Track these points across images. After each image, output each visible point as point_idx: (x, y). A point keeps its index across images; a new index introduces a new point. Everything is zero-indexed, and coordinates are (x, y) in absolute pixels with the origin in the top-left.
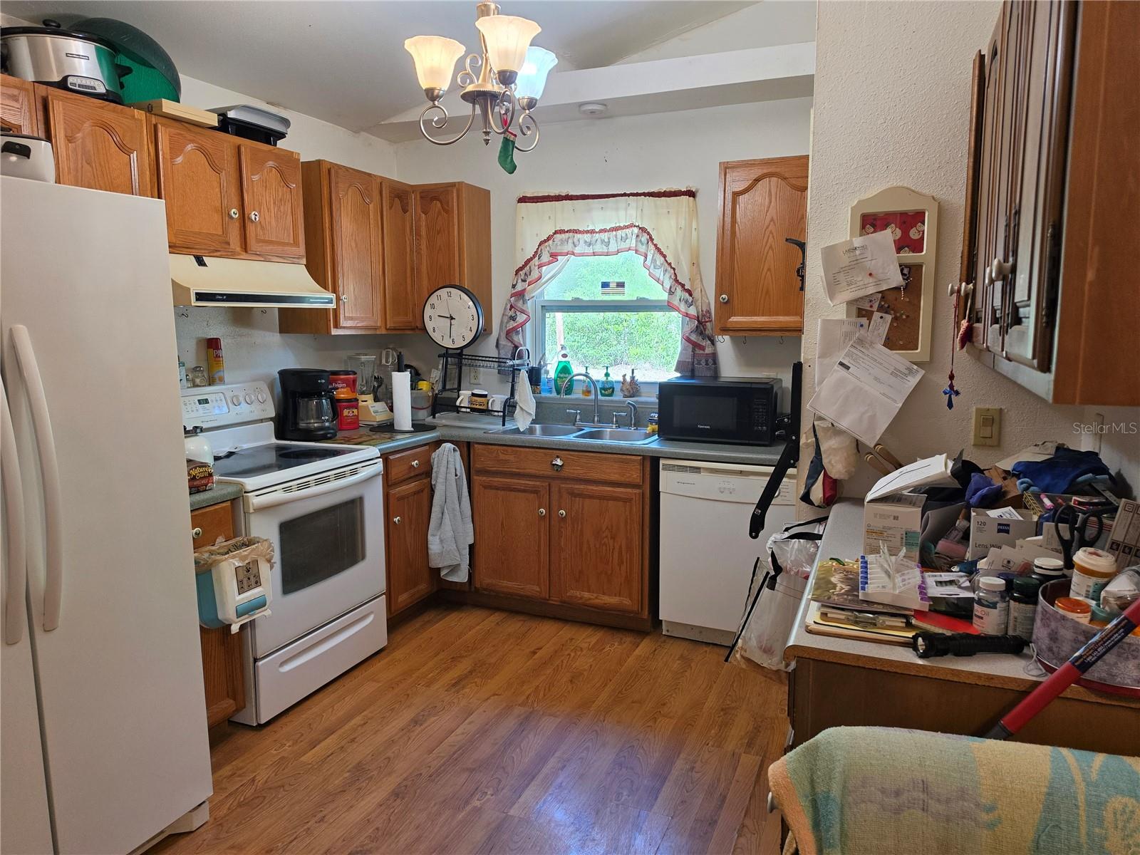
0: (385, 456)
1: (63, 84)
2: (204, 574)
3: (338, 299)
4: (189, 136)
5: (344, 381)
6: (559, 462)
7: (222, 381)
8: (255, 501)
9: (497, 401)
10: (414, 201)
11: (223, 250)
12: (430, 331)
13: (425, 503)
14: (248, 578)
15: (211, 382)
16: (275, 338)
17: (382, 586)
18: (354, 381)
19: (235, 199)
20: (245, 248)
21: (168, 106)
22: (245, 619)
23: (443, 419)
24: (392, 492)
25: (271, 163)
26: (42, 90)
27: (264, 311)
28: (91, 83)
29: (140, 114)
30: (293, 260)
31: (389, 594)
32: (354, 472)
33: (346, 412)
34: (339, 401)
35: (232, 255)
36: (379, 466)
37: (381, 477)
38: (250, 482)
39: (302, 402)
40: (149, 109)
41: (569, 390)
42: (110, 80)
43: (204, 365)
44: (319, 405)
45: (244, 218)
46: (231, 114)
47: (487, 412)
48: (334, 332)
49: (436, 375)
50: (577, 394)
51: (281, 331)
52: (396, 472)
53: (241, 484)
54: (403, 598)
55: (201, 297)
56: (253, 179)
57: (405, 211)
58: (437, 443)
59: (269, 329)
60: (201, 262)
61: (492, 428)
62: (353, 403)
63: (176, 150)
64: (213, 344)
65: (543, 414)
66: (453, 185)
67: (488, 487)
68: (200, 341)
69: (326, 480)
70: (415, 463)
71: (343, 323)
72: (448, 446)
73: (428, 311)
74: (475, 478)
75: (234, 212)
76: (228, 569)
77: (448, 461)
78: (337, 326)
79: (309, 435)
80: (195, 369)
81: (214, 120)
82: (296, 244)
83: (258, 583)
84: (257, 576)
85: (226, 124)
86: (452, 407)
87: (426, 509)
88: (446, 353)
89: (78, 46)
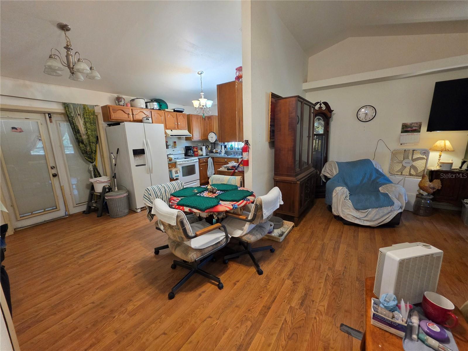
0: (199, 159)
1: (153, 109)
2: (170, 171)
3: (193, 135)
4: (169, 113)
5: (195, 148)
6: (226, 160)
7: (176, 148)
8: (178, 163)
9: (219, 151)
10: (206, 118)
11: (175, 129)
12: (209, 140)
13: (207, 167)
14: (176, 172)
15: (175, 148)
16: (185, 141)
17: (199, 178)
18: (197, 148)
19: (176, 121)
20: (178, 128)
21: (166, 110)
22: (176, 178)
23: (211, 154)
24: (200, 164)
25: (181, 116)
26: (151, 110)
27: (183, 137)
28: (156, 108)
29: (163, 111)
30: (185, 129)
31: (200, 179)
32: (193, 160)
33: (196, 153)
34: (194, 151)
35: (176, 129)
36: (198, 160)
37: (198, 162)
38: (177, 161)
39: (188, 151)
40: (164, 110)
41: (232, 149)
42: (159, 107)
43: (174, 145)
44: (191, 151)
45: (178, 124)
46: (175, 109)
47: (218, 153)
48: (192, 140)
49: (210, 147)
50: (234, 150)
51: (186, 140)
52: (201, 161)
53: (176, 161)
54: (203, 181)
55: (171, 136)
56: (179, 118)
57: (205, 120)
58: (209, 157)
59: (183, 140)
60: (172, 131)
61: (218, 155)
62: (197, 151)
63: (168, 115)
64: (175, 142)
65: (226, 153)
66: (212, 116)
67: (216, 164)
68: (173, 142)
69: (189, 161)
70: (204, 160)
71: (194, 139)
72: (210, 158)
73: (209, 136)
74: (215, 163)
75: (176, 123)
76: (174, 171)
77: (210, 160)
78: (193, 139)
79: (189, 156)
80: (173, 146)
81: (173, 111)
82: (186, 127)
83: (178, 173)
84: (178, 172)
85: (175, 111)
86: (212, 152)
87: (207, 168)
88: (212, 143)
89: (155, 103)
